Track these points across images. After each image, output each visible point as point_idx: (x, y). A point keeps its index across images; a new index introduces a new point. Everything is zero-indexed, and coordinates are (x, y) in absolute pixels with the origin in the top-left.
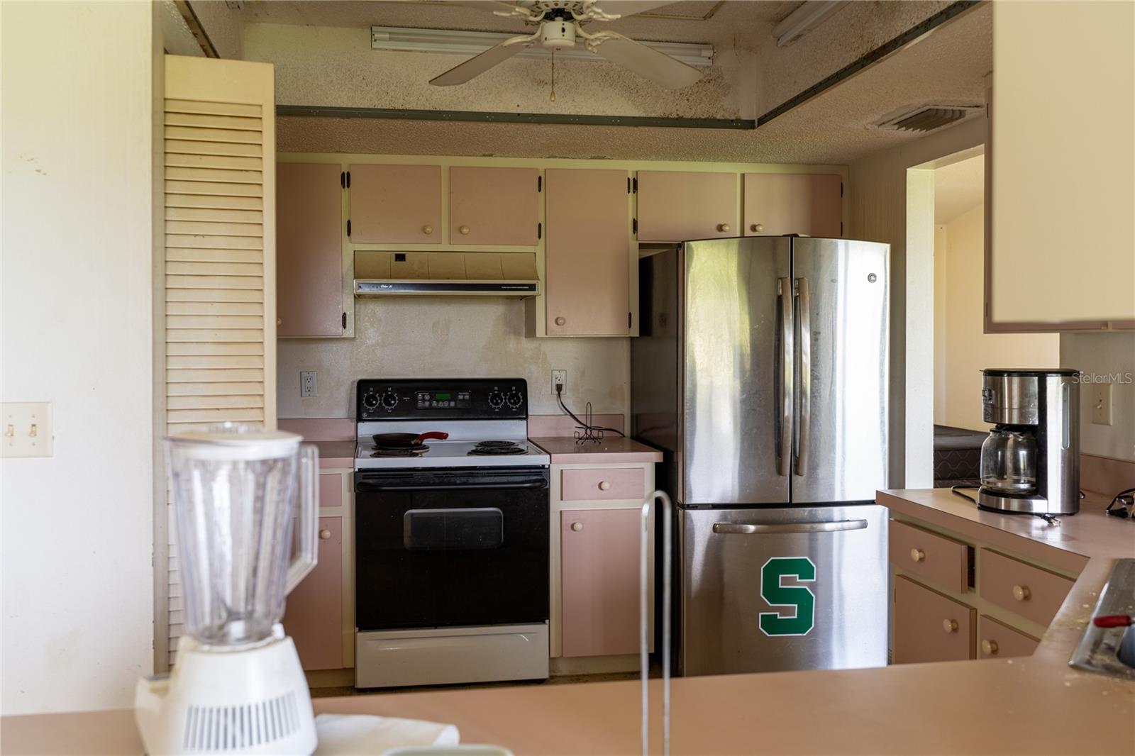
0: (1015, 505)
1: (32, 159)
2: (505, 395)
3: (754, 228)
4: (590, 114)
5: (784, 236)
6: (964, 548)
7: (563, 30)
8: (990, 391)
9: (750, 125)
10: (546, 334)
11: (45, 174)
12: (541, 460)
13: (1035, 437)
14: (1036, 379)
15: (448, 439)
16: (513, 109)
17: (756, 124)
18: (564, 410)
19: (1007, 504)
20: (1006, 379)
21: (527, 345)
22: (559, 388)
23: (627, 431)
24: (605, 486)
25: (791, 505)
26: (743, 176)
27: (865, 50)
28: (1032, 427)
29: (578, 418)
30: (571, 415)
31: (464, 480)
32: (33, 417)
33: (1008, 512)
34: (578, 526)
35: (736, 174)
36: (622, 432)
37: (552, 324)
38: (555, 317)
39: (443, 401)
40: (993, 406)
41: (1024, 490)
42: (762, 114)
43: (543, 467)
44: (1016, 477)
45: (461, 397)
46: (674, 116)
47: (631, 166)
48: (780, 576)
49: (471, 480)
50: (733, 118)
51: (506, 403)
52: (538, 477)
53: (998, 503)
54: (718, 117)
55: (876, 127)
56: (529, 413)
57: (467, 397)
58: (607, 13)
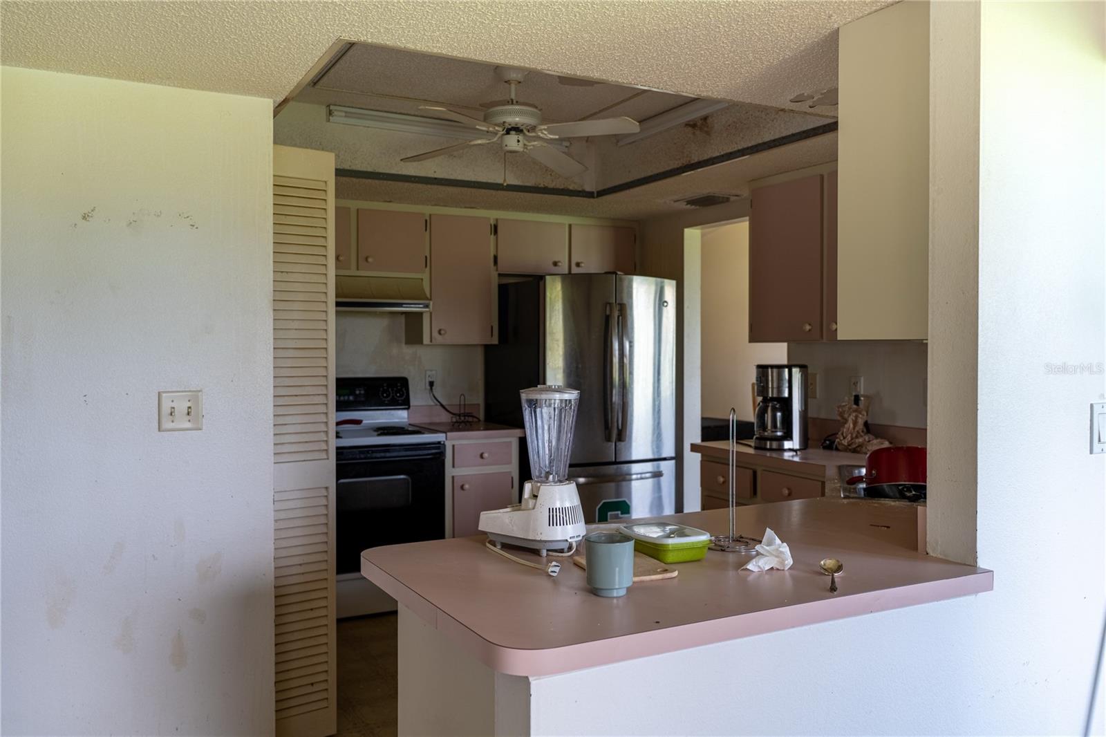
0: (775, 445)
1: (188, 217)
2: (392, 390)
3: (578, 265)
4: (484, 181)
5: (606, 273)
6: (751, 471)
7: (518, 141)
8: (760, 378)
9: (590, 195)
10: (431, 341)
11: (197, 228)
12: (440, 437)
13: (786, 404)
14: (786, 370)
15: (362, 424)
16: (431, 174)
17: (595, 195)
18: (435, 401)
19: (771, 445)
20: (770, 370)
21: (408, 351)
22: (431, 384)
23: (482, 416)
24: (486, 455)
25: (616, 463)
26: (570, 226)
27: (684, 161)
28: (785, 398)
29: (447, 407)
30: (442, 405)
31: (382, 454)
32: (189, 401)
33: (771, 450)
34: (467, 486)
35: (565, 224)
36: (478, 416)
37: (435, 334)
38: (438, 329)
39: (344, 396)
40: (763, 386)
41: (780, 436)
42: (600, 188)
43: (439, 443)
44: (773, 430)
45: (358, 392)
46: (542, 186)
47: (493, 215)
48: (609, 513)
49: (388, 455)
50: (580, 189)
51: (393, 396)
52: (436, 451)
53: (766, 444)
54: (571, 188)
55: (672, 202)
56: (411, 404)
57: (362, 392)
58: (551, 134)
